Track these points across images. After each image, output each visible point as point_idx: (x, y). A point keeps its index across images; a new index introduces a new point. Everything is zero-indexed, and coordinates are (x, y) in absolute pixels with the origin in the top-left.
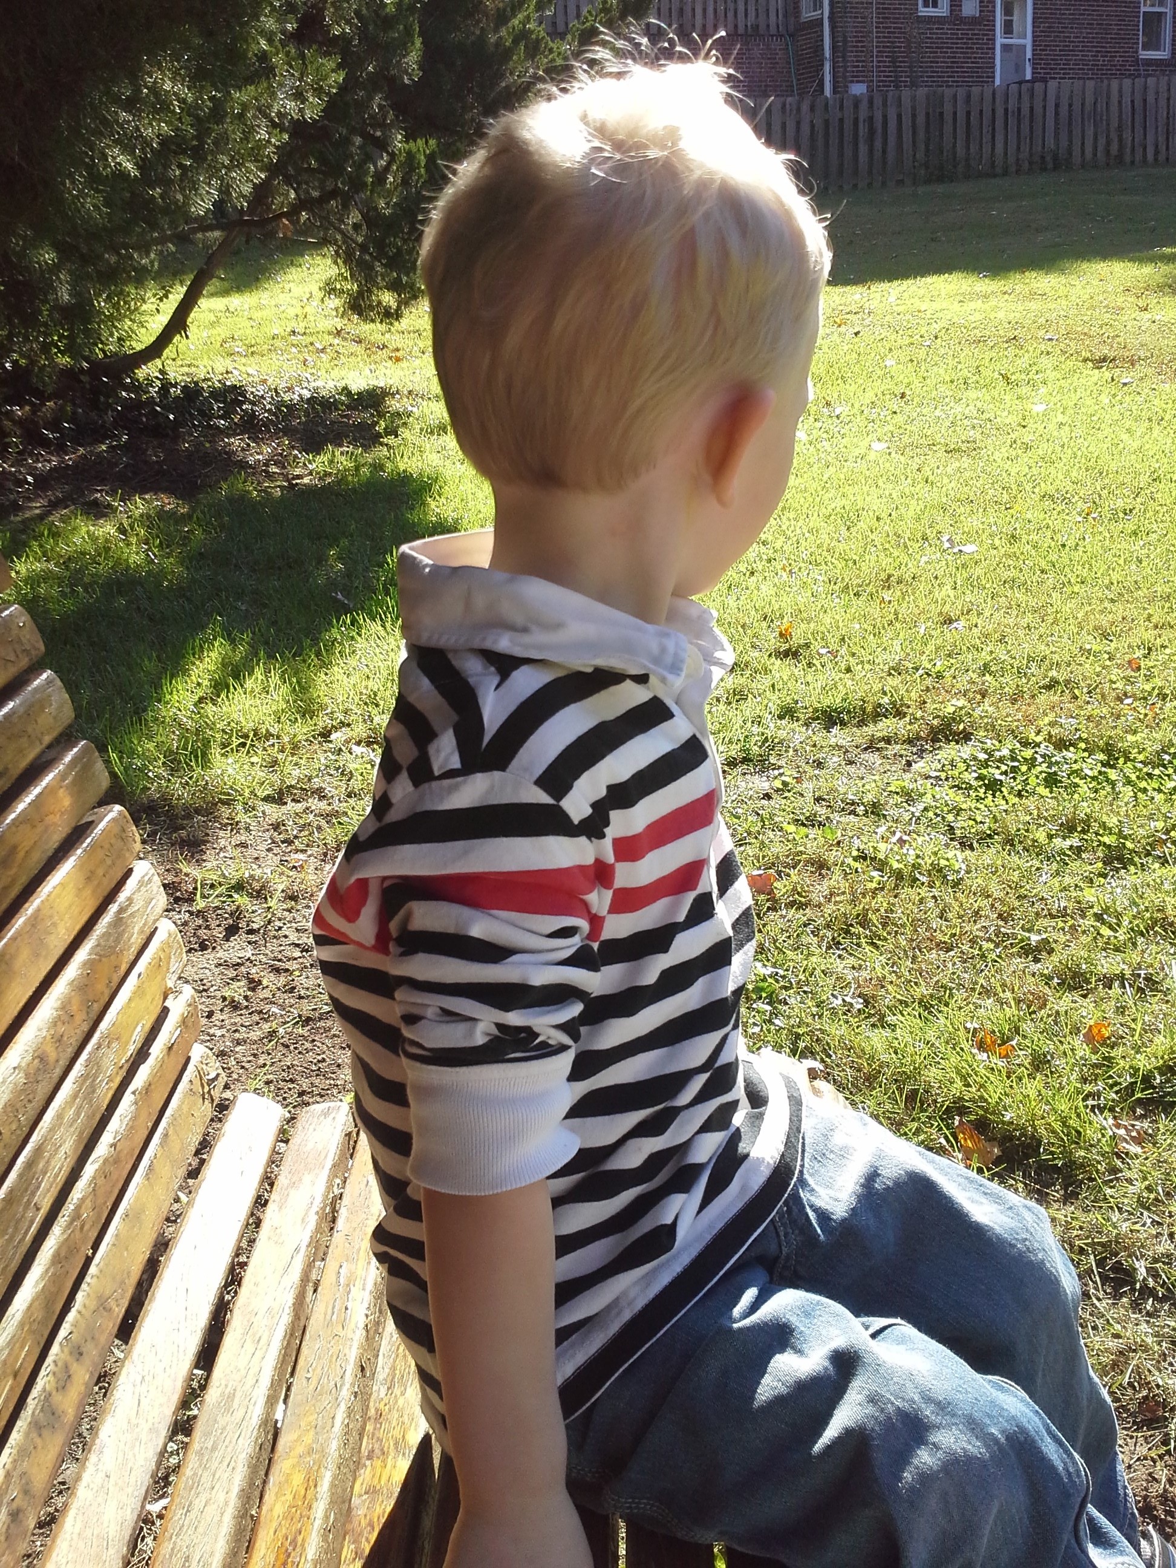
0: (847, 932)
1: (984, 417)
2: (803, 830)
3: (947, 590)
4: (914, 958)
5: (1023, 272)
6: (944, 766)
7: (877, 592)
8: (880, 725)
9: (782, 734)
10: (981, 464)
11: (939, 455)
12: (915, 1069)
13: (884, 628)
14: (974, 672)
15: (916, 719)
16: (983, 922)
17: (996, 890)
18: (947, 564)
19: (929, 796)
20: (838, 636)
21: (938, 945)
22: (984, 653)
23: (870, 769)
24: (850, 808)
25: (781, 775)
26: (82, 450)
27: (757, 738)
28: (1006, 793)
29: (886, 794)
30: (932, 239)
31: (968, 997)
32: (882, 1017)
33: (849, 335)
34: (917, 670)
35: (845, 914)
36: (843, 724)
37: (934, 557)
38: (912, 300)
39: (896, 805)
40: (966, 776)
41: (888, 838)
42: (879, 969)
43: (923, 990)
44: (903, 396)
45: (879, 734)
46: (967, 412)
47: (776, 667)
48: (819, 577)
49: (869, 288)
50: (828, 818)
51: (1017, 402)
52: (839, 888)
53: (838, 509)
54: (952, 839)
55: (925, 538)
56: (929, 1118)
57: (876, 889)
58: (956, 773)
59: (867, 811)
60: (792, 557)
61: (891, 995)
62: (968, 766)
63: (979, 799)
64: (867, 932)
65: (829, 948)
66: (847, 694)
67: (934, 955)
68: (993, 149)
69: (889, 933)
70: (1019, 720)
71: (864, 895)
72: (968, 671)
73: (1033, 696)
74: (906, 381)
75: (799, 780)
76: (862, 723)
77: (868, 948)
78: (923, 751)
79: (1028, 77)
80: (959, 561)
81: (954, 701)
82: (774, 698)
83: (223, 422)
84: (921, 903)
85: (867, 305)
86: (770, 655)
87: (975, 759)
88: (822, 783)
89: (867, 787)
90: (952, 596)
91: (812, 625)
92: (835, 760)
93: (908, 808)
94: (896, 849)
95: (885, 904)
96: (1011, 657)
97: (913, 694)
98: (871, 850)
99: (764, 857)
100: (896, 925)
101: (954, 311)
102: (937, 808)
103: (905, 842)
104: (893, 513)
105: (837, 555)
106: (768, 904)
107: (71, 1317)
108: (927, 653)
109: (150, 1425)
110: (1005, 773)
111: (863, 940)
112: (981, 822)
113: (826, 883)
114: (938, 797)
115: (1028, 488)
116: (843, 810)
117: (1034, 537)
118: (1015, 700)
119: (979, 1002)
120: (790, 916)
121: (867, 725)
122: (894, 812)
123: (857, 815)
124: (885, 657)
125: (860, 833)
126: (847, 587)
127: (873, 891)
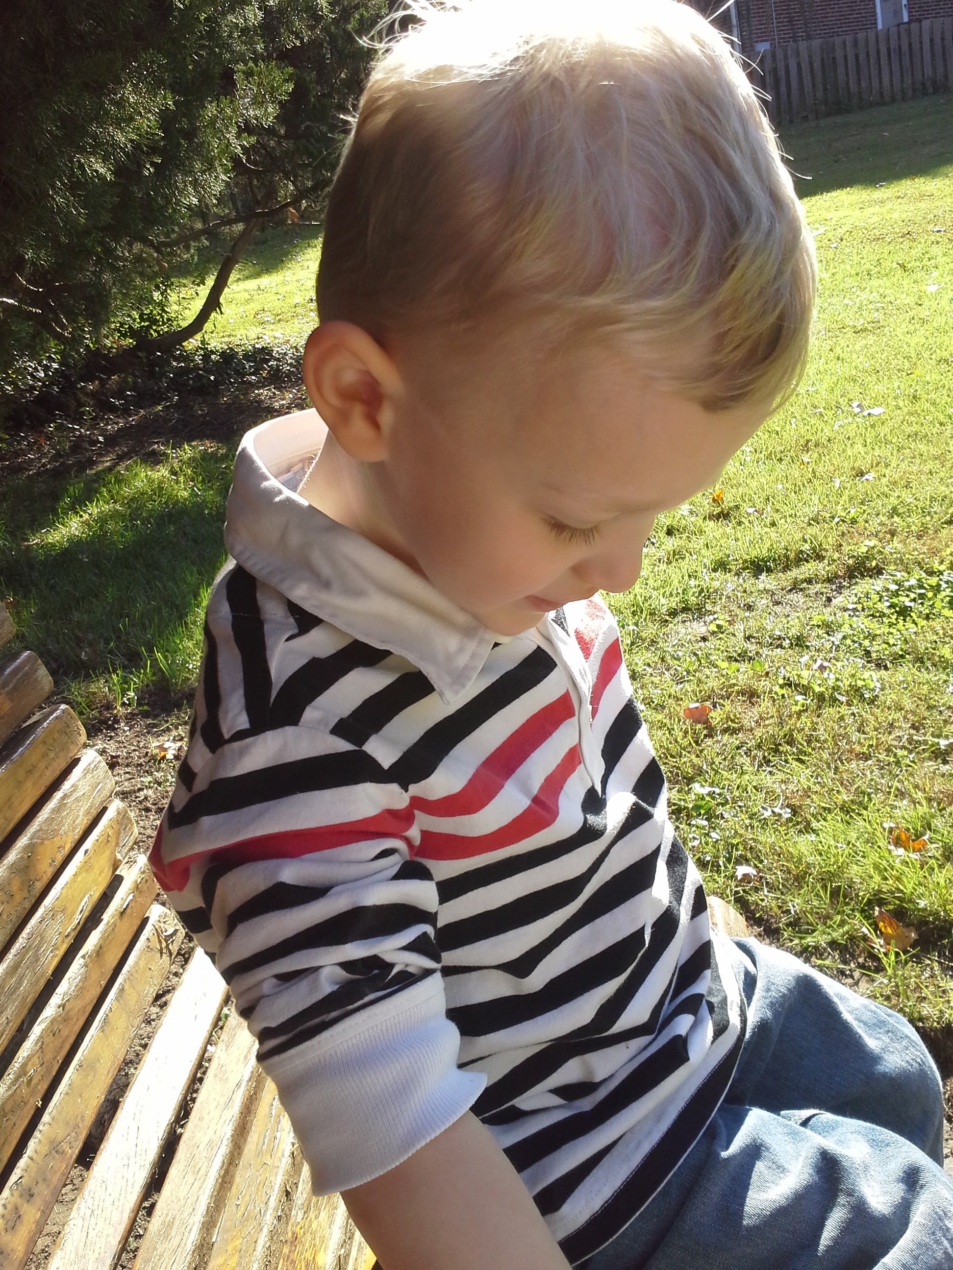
1: (886, 300)
3: (859, 447)
4: (836, 768)
5: (913, 179)
6: (860, 598)
7: (797, 456)
8: (802, 569)
9: (716, 584)
10: (885, 340)
11: (848, 336)
12: (839, 867)
13: (804, 485)
14: (883, 515)
15: (834, 561)
16: (897, 733)
17: (908, 704)
18: (858, 426)
19: (847, 626)
20: (763, 495)
21: (857, 755)
22: (892, 499)
23: (794, 607)
24: (777, 642)
25: (715, 619)
26: (142, 412)
27: (694, 590)
28: (915, 617)
30: (835, 161)
31: (885, 799)
32: (808, 823)
34: (833, 518)
35: (774, 736)
36: (769, 570)
37: (846, 421)
38: (820, 212)
39: (818, 637)
40: (879, 606)
41: (809, 666)
42: (804, 782)
43: (845, 797)
45: (801, 577)
46: (871, 298)
47: (710, 528)
51: (913, 285)
52: (768, 713)
54: (868, 662)
55: (838, 406)
56: (853, 910)
57: (801, 711)
58: (870, 604)
59: (792, 644)
61: (816, 803)
62: (881, 597)
63: (891, 625)
64: (794, 750)
65: (760, 765)
66: (771, 544)
67: (854, 764)
68: (881, 83)
69: (813, 749)
70: (924, 553)
71: (790, 717)
72: (879, 514)
73: (936, 532)
75: (731, 623)
76: (786, 568)
77: (795, 764)
78: (841, 587)
79: (906, 19)
80: (867, 423)
81: (867, 542)
82: (708, 554)
83: (254, 378)
84: (841, 720)
86: (705, 518)
87: (887, 590)
88: (752, 623)
89: (791, 623)
90: (863, 453)
91: (740, 489)
92: (763, 602)
93: (828, 638)
94: (817, 674)
95: (809, 724)
96: (915, 499)
97: (830, 539)
98: (796, 678)
99: (701, 691)
100: (820, 742)
101: (856, 217)
102: (854, 635)
103: (825, 668)
106: (705, 732)
108: (842, 503)
110: (914, 600)
111: (790, 757)
112: (894, 645)
113: (755, 710)
114: (854, 626)
115: (925, 355)
116: (771, 644)
117: (933, 396)
118: (921, 535)
119: (896, 803)
120: (725, 741)
121: (790, 570)
122: (817, 642)
123: (783, 649)
124: (805, 510)
125: (786, 663)
126: (770, 454)
127: (798, 714)
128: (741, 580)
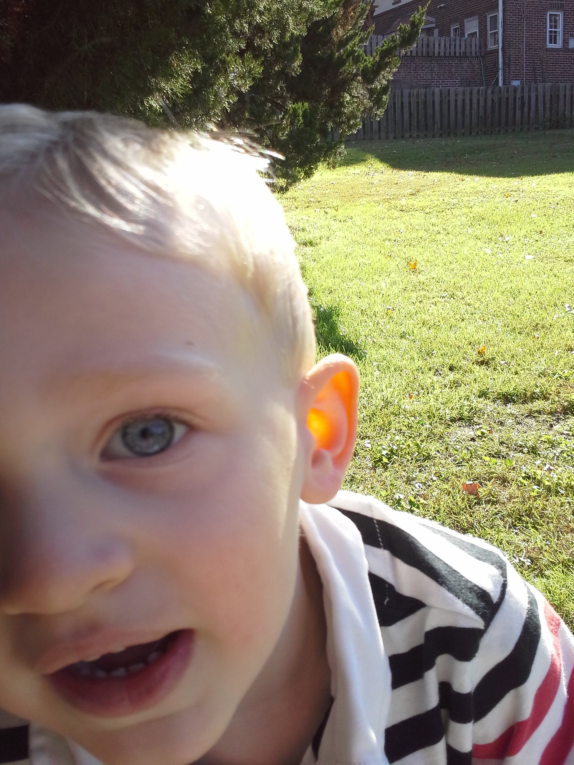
0: (520, 519)
2: (494, 460)
3: (569, 333)
6: (571, 428)
7: (531, 332)
8: (535, 404)
11: (561, 263)
13: (535, 351)
15: (555, 402)
18: (568, 318)
19: (563, 444)
20: (510, 354)
21: (571, 530)
23: (530, 427)
24: (520, 449)
25: (480, 428)
27: (467, 407)
29: (539, 442)
30: (554, 157)
33: (512, 202)
34: (554, 374)
35: (519, 510)
36: (514, 402)
37: (561, 315)
38: (545, 186)
39: (545, 448)
41: (542, 467)
42: (539, 543)
44: (541, 232)
45: (534, 409)
47: (476, 370)
48: (499, 323)
49: (522, 179)
50: (507, 454)
52: (515, 494)
53: (508, 288)
55: (555, 305)
57: (536, 496)
59: (529, 451)
60: (484, 312)
61: (546, 558)
64: (531, 520)
65: (510, 528)
66: (516, 386)
67: (569, 536)
69: (544, 522)
71: (530, 499)
74: (542, 225)
75: (490, 432)
76: (524, 402)
77: (532, 530)
78: (559, 419)
82: (476, 386)
84: (562, 506)
85: (521, 187)
88: (503, 434)
89: (529, 438)
90: (572, 337)
91: (496, 348)
92: (510, 421)
93: (552, 450)
94: (546, 474)
95: (541, 505)
98: (533, 473)
99: (472, 473)
100: (548, 517)
101: (566, 192)
102: (568, 451)
103: (551, 470)
104: (538, 292)
105: (508, 312)
106: (475, 501)
108: (560, 366)
111: (529, 525)
113: (507, 491)
114: (568, 445)
116: (516, 450)
120: (487, 508)
121: (527, 404)
122: (544, 453)
123: (524, 453)
124: (536, 367)
125: (526, 463)
126: (514, 329)
127: (534, 497)
128: (496, 405)
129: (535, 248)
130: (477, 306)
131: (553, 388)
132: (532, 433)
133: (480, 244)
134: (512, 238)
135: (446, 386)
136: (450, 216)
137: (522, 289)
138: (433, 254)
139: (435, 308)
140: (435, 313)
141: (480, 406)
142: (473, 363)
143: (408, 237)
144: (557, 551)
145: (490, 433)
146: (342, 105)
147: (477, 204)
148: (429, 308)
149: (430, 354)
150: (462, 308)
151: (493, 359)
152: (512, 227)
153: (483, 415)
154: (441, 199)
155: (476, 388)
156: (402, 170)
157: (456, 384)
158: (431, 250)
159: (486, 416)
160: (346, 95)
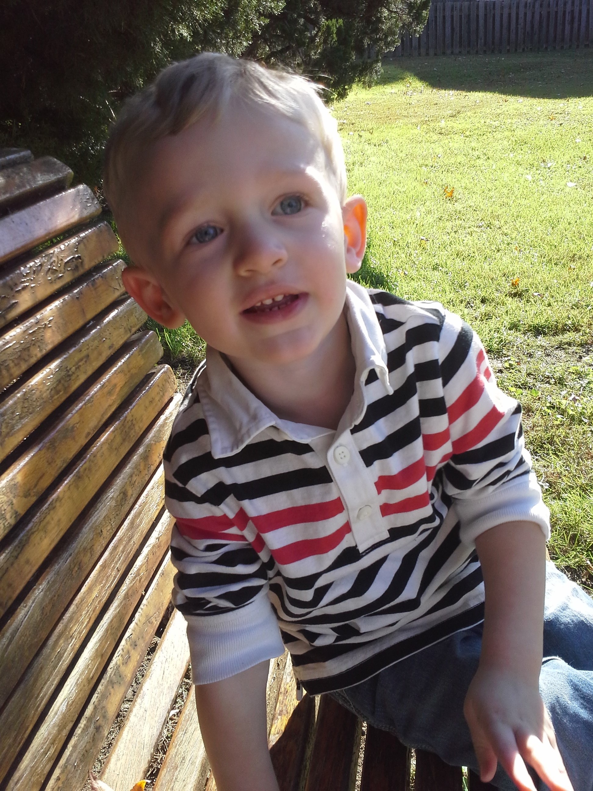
0: (542, 447)
2: (520, 391)
4: (579, 463)
7: (567, 263)
8: (566, 336)
12: (576, 523)
13: (570, 283)
15: (586, 333)
19: (591, 375)
21: (592, 457)
23: (559, 359)
24: (547, 380)
25: (509, 360)
27: (497, 340)
29: (567, 373)
32: (559, 494)
33: (557, 125)
34: (588, 306)
35: (541, 437)
36: (545, 334)
39: (572, 379)
41: (567, 397)
42: (558, 468)
43: (582, 481)
44: (585, 158)
45: (565, 341)
47: (509, 302)
48: (535, 254)
49: (568, 101)
50: (534, 385)
52: (538, 423)
53: (548, 218)
56: (582, 550)
57: (559, 424)
59: (556, 382)
60: (521, 243)
61: (564, 482)
64: (553, 448)
66: (548, 318)
69: (565, 449)
71: (552, 427)
74: (587, 150)
75: (518, 363)
76: (555, 334)
77: (553, 456)
78: (588, 351)
82: (507, 318)
84: (584, 434)
85: (567, 110)
88: (531, 365)
89: (557, 369)
91: (530, 280)
92: (539, 353)
93: (579, 381)
94: (571, 403)
95: (564, 433)
98: (558, 403)
103: (576, 400)
104: (578, 221)
105: (546, 242)
107: (132, 626)
109: (168, 685)
111: (550, 452)
116: (543, 380)
121: (558, 335)
122: (571, 383)
123: (550, 384)
124: (570, 299)
125: (551, 394)
126: (551, 260)
127: (557, 426)
128: (526, 337)
129: (578, 175)
130: (514, 236)
131: (585, 320)
132: (561, 364)
133: (521, 170)
134: (554, 164)
135: (476, 319)
136: (491, 139)
137: (561, 218)
138: (472, 180)
139: (471, 238)
140: (470, 242)
141: (510, 338)
142: (506, 295)
143: (446, 162)
144: (576, 476)
145: (518, 365)
146: (379, 20)
147: (520, 127)
148: (465, 238)
149: (462, 286)
150: (498, 238)
151: (527, 291)
152: (555, 152)
153: (512, 347)
154: (482, 121)
155: (507, 320)
156: (442, 89)
157: (488, 316)
158: (469, 176)
159: (515, 348)
160: (385, 10)
